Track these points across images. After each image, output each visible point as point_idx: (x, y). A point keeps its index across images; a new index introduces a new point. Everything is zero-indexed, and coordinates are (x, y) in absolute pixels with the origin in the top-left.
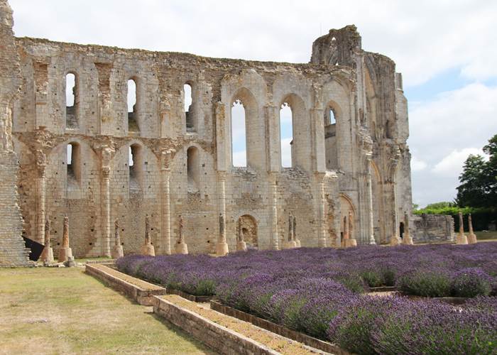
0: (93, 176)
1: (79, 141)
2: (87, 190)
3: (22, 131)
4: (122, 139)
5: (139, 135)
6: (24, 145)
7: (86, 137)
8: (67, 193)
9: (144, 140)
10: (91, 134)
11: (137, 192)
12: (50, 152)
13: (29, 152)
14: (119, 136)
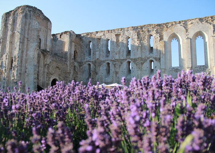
0: (113, 74)
1: (109, 62)
2: (111, 79)
3: (93, 61)
4: (124, 60)
5: (130, 58)
6: (93, 65)
7: (112, 60)
8: (105, 80)
9: (132, 59)
10: (113, 59)
11: (129, 79)
12: (100, 67)
13: (94, 67)
14: (123, 59)
